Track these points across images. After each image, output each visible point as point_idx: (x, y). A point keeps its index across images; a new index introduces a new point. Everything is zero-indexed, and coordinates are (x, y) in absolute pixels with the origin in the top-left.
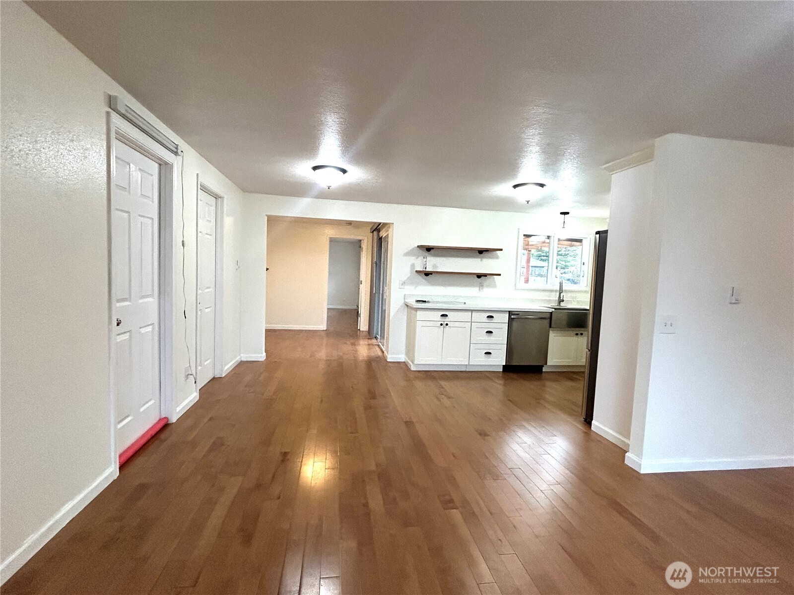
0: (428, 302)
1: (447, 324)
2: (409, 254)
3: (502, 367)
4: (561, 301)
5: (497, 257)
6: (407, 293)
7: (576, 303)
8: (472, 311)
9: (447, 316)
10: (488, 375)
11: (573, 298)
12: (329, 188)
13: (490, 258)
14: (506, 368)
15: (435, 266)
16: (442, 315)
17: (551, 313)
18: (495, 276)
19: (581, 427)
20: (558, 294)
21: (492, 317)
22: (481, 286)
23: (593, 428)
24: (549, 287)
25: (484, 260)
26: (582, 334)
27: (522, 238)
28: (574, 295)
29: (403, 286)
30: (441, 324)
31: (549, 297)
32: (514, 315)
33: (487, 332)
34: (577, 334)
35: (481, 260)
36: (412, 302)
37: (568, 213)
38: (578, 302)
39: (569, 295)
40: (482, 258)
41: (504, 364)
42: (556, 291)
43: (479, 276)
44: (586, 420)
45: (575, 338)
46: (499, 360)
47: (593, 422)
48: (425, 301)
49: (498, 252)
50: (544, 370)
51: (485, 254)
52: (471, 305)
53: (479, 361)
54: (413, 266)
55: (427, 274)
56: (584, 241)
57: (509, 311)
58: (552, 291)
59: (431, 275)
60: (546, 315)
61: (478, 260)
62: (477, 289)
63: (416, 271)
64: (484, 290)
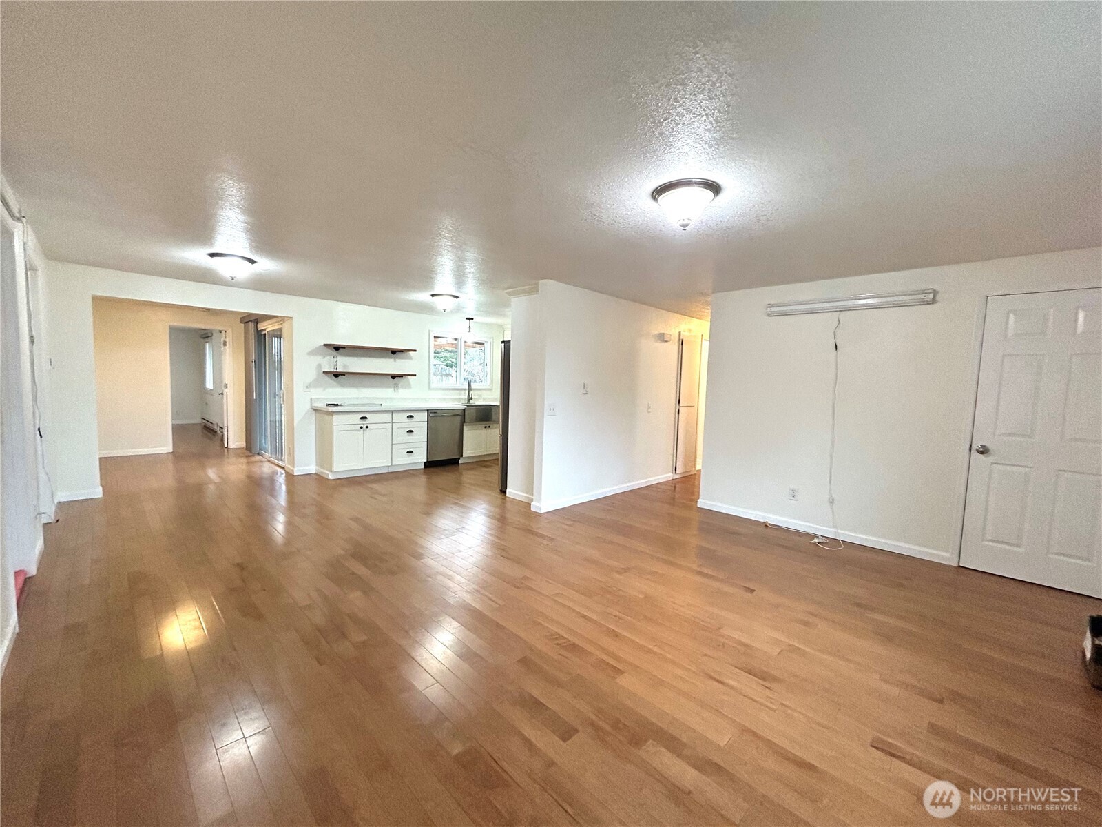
0: (341, 405)
1: (367, 427)
2: (314, 352)
3: (423, 464)
4: (470, 398)
5: (410, 358)
6: (313, 397)
7: (482, 400)
8: (392, 412)
9: (366, 418)
10: (411, 472)
11: (481, 396)
12: (233, 279)
13: (402, 358)
14: (428, 465)
15: (345, 366)
16: (362, 418)
17: (464, 410)
18: (409, 377)
19: (499, 496)
20: (467, 392)
21: (412, 416)
22: (396, 387)
23: (507, 495)
24: (459, 386)
25: (398, 360)
26: (489, 427)
27: (432, 338)
28: (479, 393)
29: (308, 390)
30: (361, 427)
31: (460, 395)
32: (432, 414)
33: (408, 432)
34: (486, 427)
35: (395, 360)
36: (321, 405)
37: (472, 319)
38: (484, 399)
39: (476, 392)
41: (426, 461)
42: (465, 390)
43: (393, 377)
44: (501, 491)
45: (484, 431)
46: (421, 457)
47: (508, 490)
48: (337, 405)
49: (411, 353)
50: (460, 462)
51: (398, 354)
52: (387, 405)
53: (402, 461)
54: (319, 366)
55: (337, 375)
56: (485, 344)
57: (428, 410)
58: (461, 390)
59: (340, 376)
60: (460, 412)
61: (392, 360)
62: (392, 389)
63: (324, 372)
64: (401, 390)
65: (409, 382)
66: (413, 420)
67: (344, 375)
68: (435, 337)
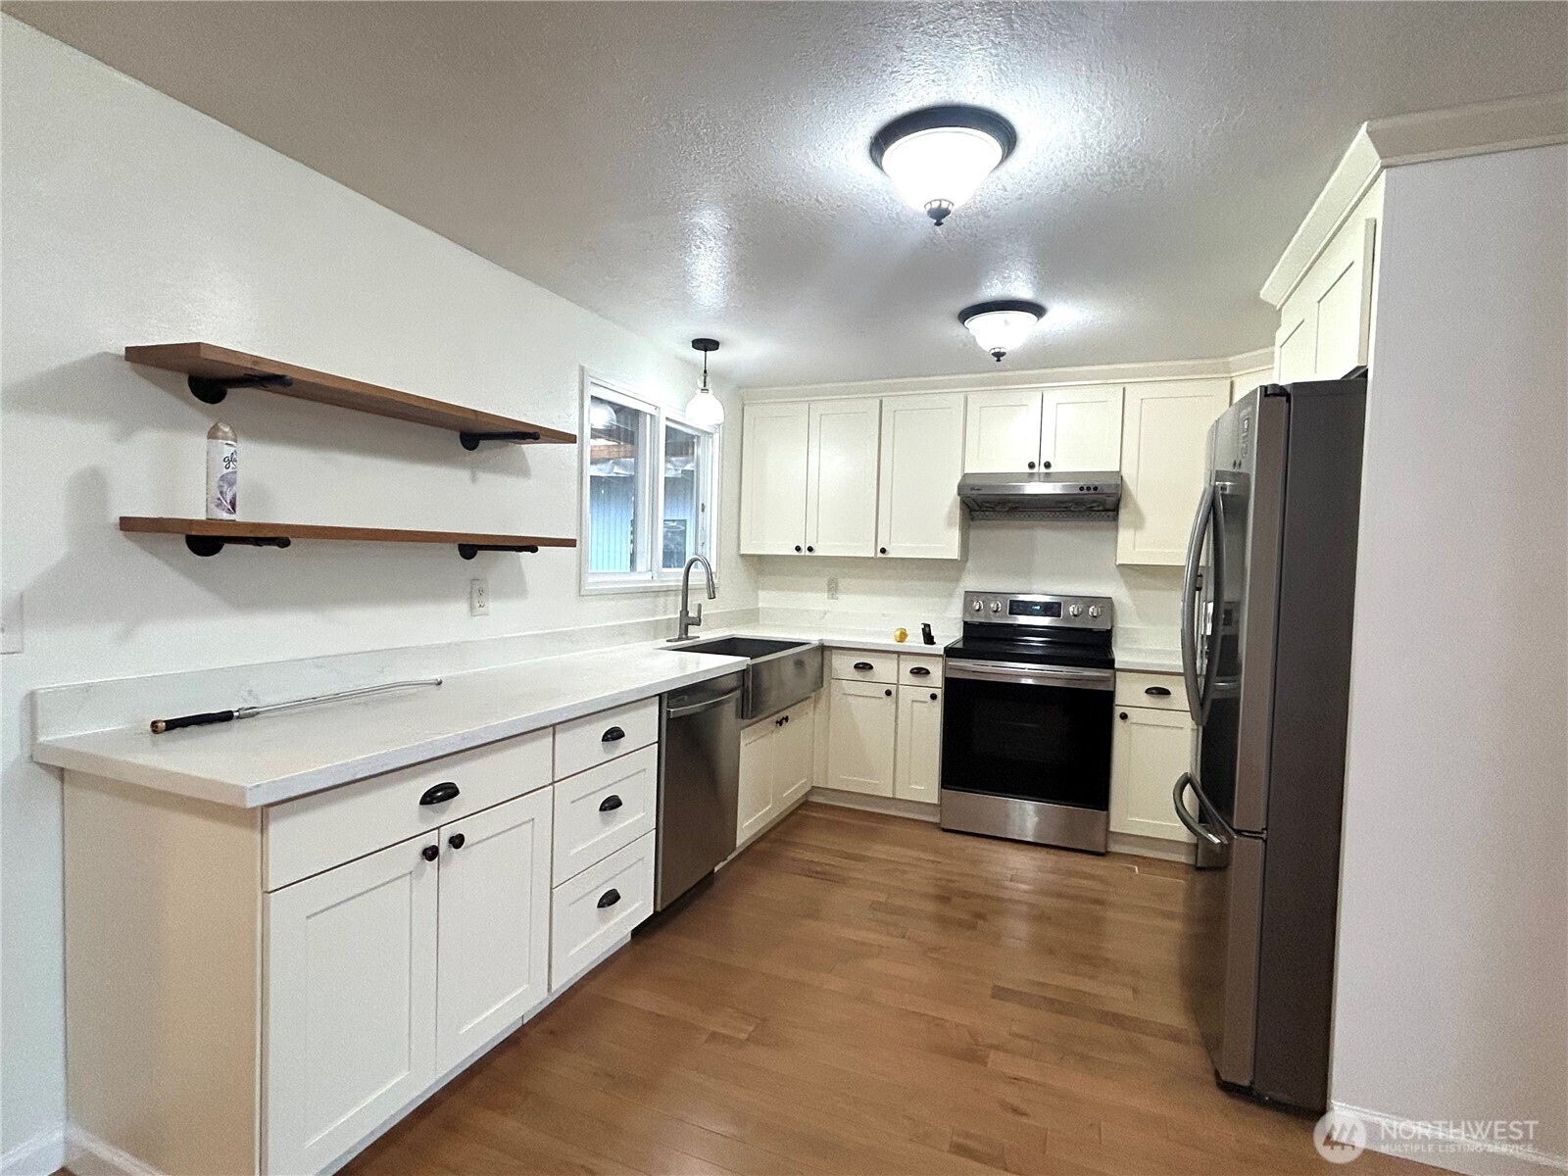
1: (457, 841)
4: (690, 621)
5: (523, 471)
6: (49, 686)
8: (554, 729)
9: (451, 790)
13: (495, 469)
16: (429, 798)
17: (745, 672)
20: (679, 600)
22: (476, 593)
24: (653, 579)
25: (485, 477)
26: (786, 719)
27: (587, 404)
30: (430, 852)
34: (781, 723)
35: (474, 476)
40: (474, 468)
43: (470, 548)
45: (777, 736)
48: (227, 717)
51: (487, 450)
54: (92, 483)
55: (205, 542)
57: (661, 695)
59: (227, 548)
60: (732, 683)
61: (464, 475)
62: (462, 607)
63: (128, 525)
64: (492, 606)
65: (521, 573)
66: (624, 744)
67: (284, 543)
68: (592, 397)
